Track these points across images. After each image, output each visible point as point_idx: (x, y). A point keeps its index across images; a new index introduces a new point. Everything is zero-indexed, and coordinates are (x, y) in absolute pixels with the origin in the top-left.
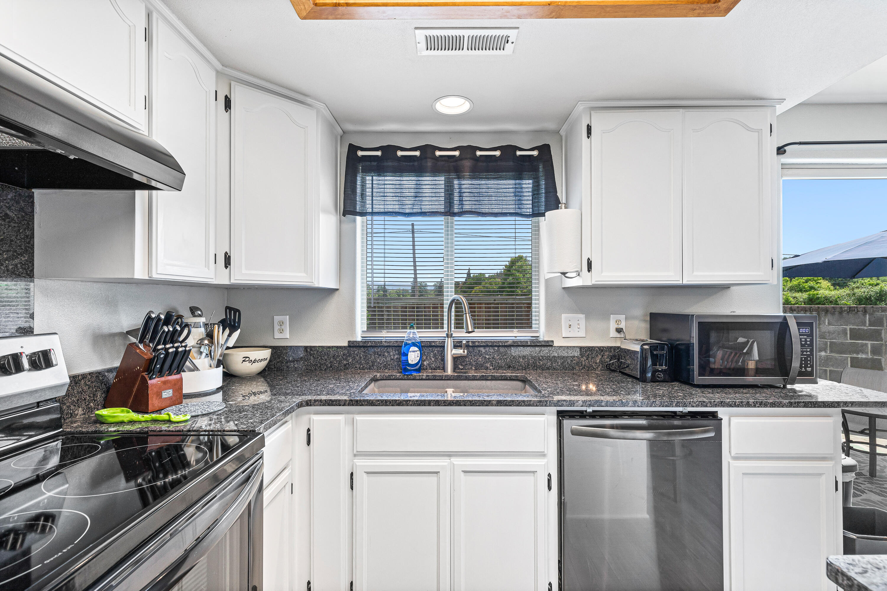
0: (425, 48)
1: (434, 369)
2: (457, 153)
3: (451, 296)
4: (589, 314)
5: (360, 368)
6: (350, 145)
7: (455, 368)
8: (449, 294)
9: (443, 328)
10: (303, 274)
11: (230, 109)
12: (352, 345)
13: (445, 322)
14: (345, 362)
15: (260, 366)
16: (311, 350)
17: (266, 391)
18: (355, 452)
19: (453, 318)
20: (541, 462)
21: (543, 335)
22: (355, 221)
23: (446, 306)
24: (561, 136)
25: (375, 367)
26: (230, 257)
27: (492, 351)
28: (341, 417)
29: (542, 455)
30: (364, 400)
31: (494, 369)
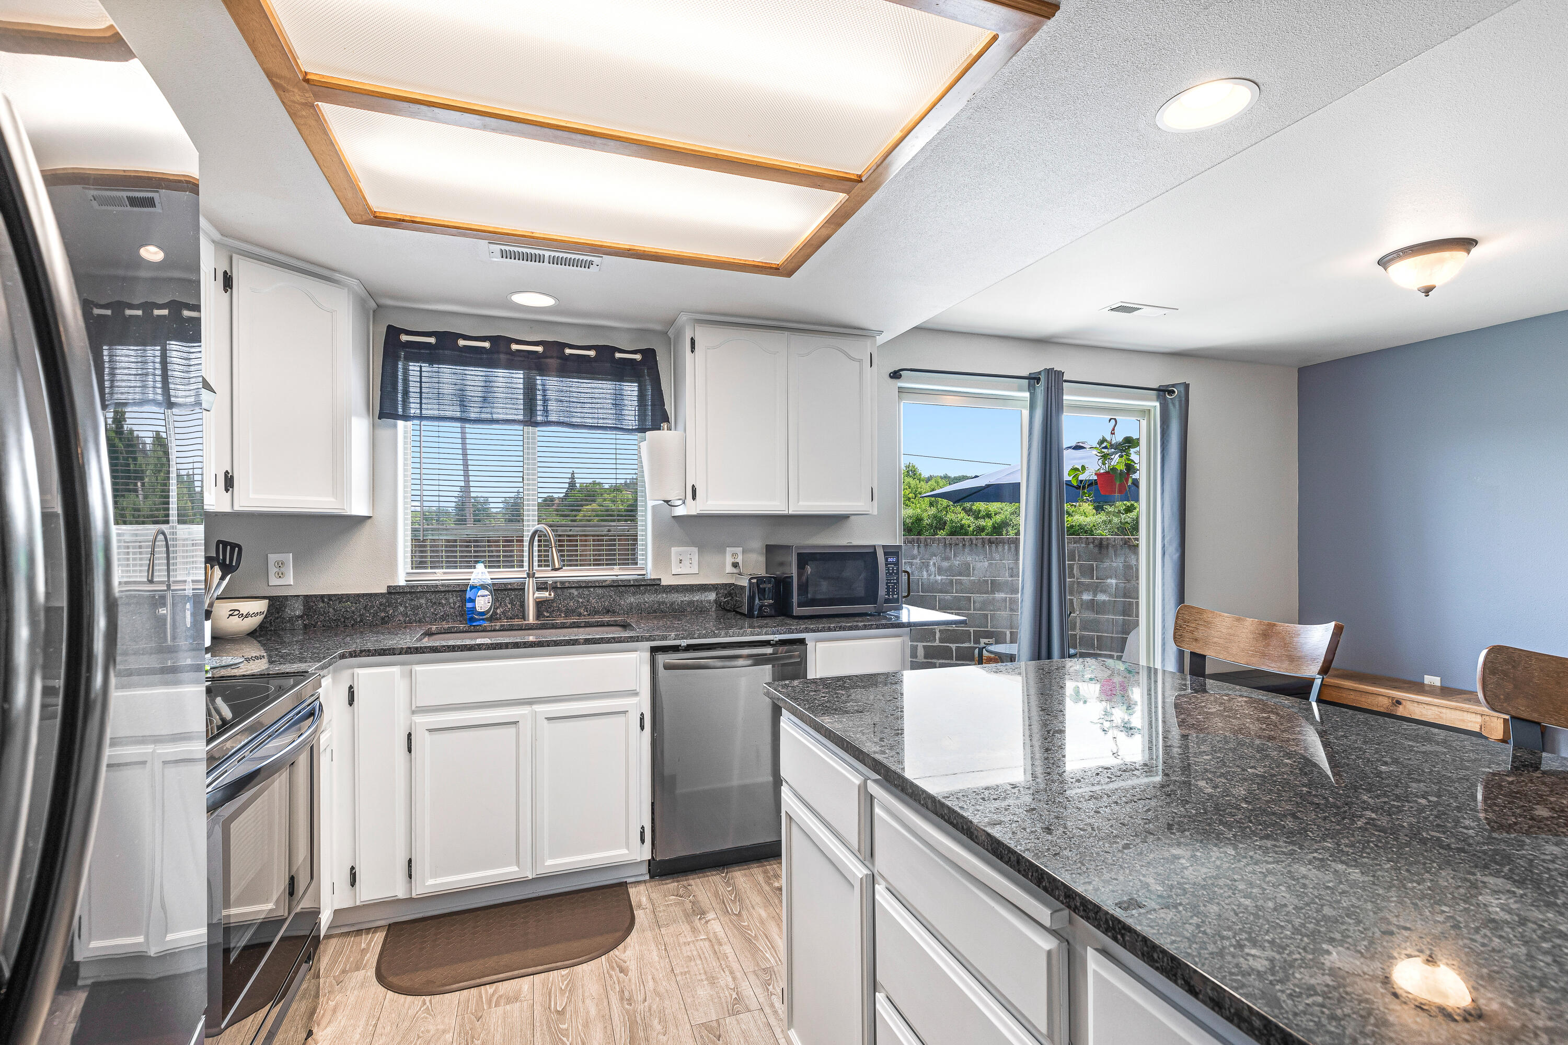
0: (500, 256)
1: (511, 618)
2: (539, 349)
3: (533, 526)
4: (702, 548)
5: (405, 621)
6: (390, 327)
7: (539, 615)
8: (531, 523)
9: (522, 566)
10: (332, 499)
11: (231, 288)
12: (394, 592)
13: (526, 559)
14: (383, 614)
15: (252, 623)
16: (330, 600)
17: (262, 657)
18: (413, 708)
19: (536, 554)
20: (633, 700)
21: (651, 572)
22: (395, 426)
23: (526, 539)
24: (670, 338)
25: (427, 619)
26: (232, 477)
27: (587, 593)
28: (396, 669)
29: (635, 693)
30: (426, 647)
31: (589, 615)
